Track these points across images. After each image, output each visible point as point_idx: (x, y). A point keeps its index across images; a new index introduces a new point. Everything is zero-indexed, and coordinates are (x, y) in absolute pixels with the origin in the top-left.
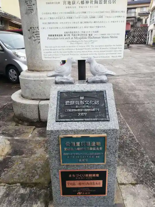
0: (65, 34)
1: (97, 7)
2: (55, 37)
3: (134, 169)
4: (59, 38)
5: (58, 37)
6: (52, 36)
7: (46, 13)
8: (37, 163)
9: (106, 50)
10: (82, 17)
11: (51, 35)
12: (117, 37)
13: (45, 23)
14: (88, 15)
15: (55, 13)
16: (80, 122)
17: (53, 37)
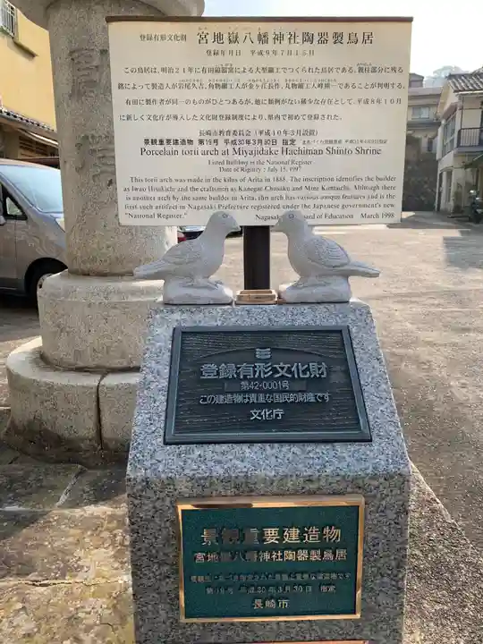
0: (202, 138)
1: (312, 53)
2: (168, 148)
3: (453, 628)
4: (180, 152)
5: (179, 148)
6: (158, 143)
7: (141, 70)
8: (83, 607)
9: (341, 193)
10: (259, 83)
11: (154, 142)
12: (377, 152)
13: (135, 102)
14: (281, 77)
15: (171, 70)
16: (257, 447)
17: (160, 148)
